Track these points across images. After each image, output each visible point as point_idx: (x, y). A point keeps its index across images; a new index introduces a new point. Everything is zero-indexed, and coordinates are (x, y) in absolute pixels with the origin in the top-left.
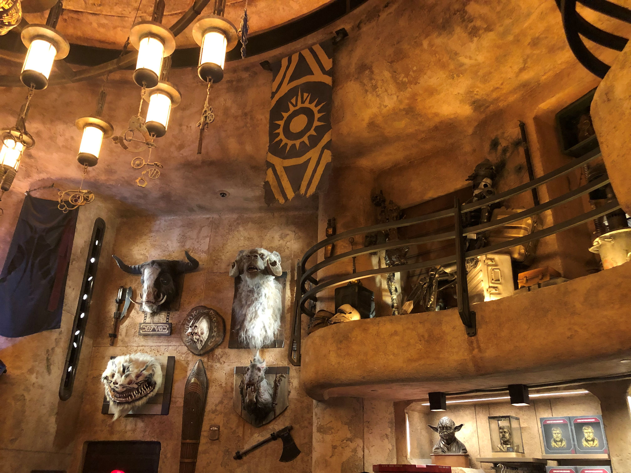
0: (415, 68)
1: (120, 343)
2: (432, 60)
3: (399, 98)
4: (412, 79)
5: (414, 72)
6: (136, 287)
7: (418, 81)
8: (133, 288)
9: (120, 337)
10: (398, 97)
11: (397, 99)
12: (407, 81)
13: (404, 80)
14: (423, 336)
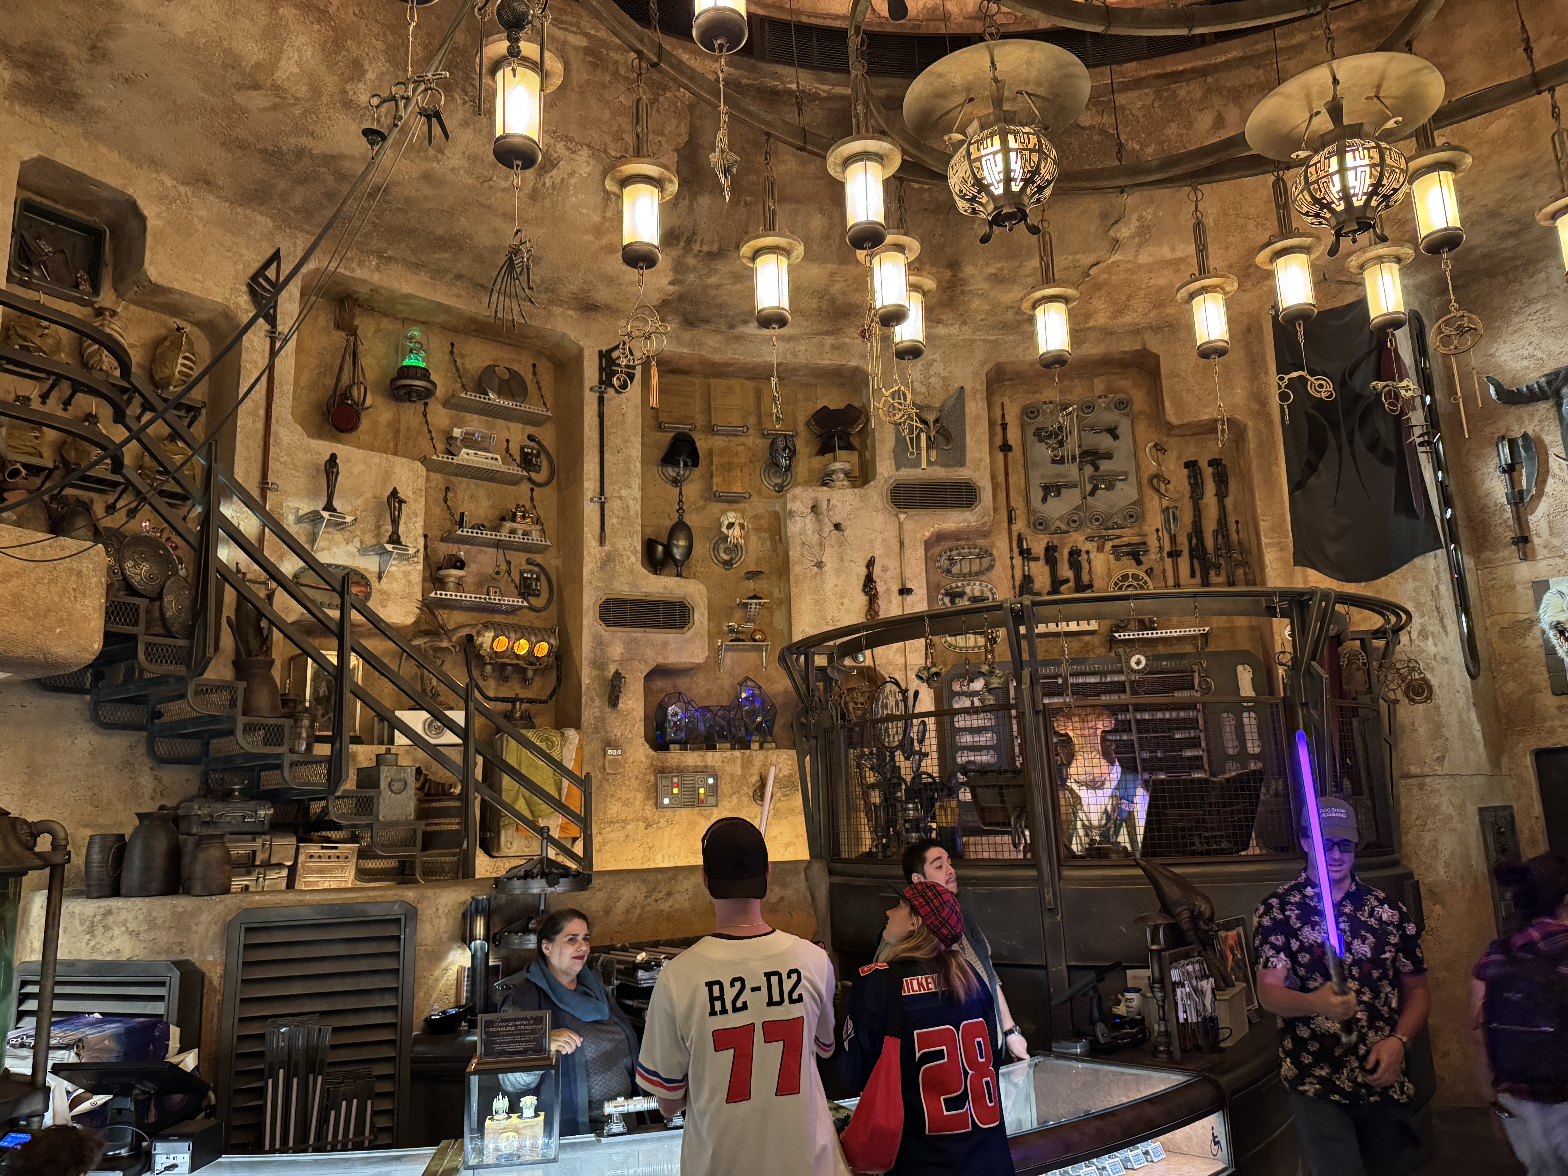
1: (1542, 553)
6: (1537, 429)
8: (1530, 433)
9: (1536, 541)
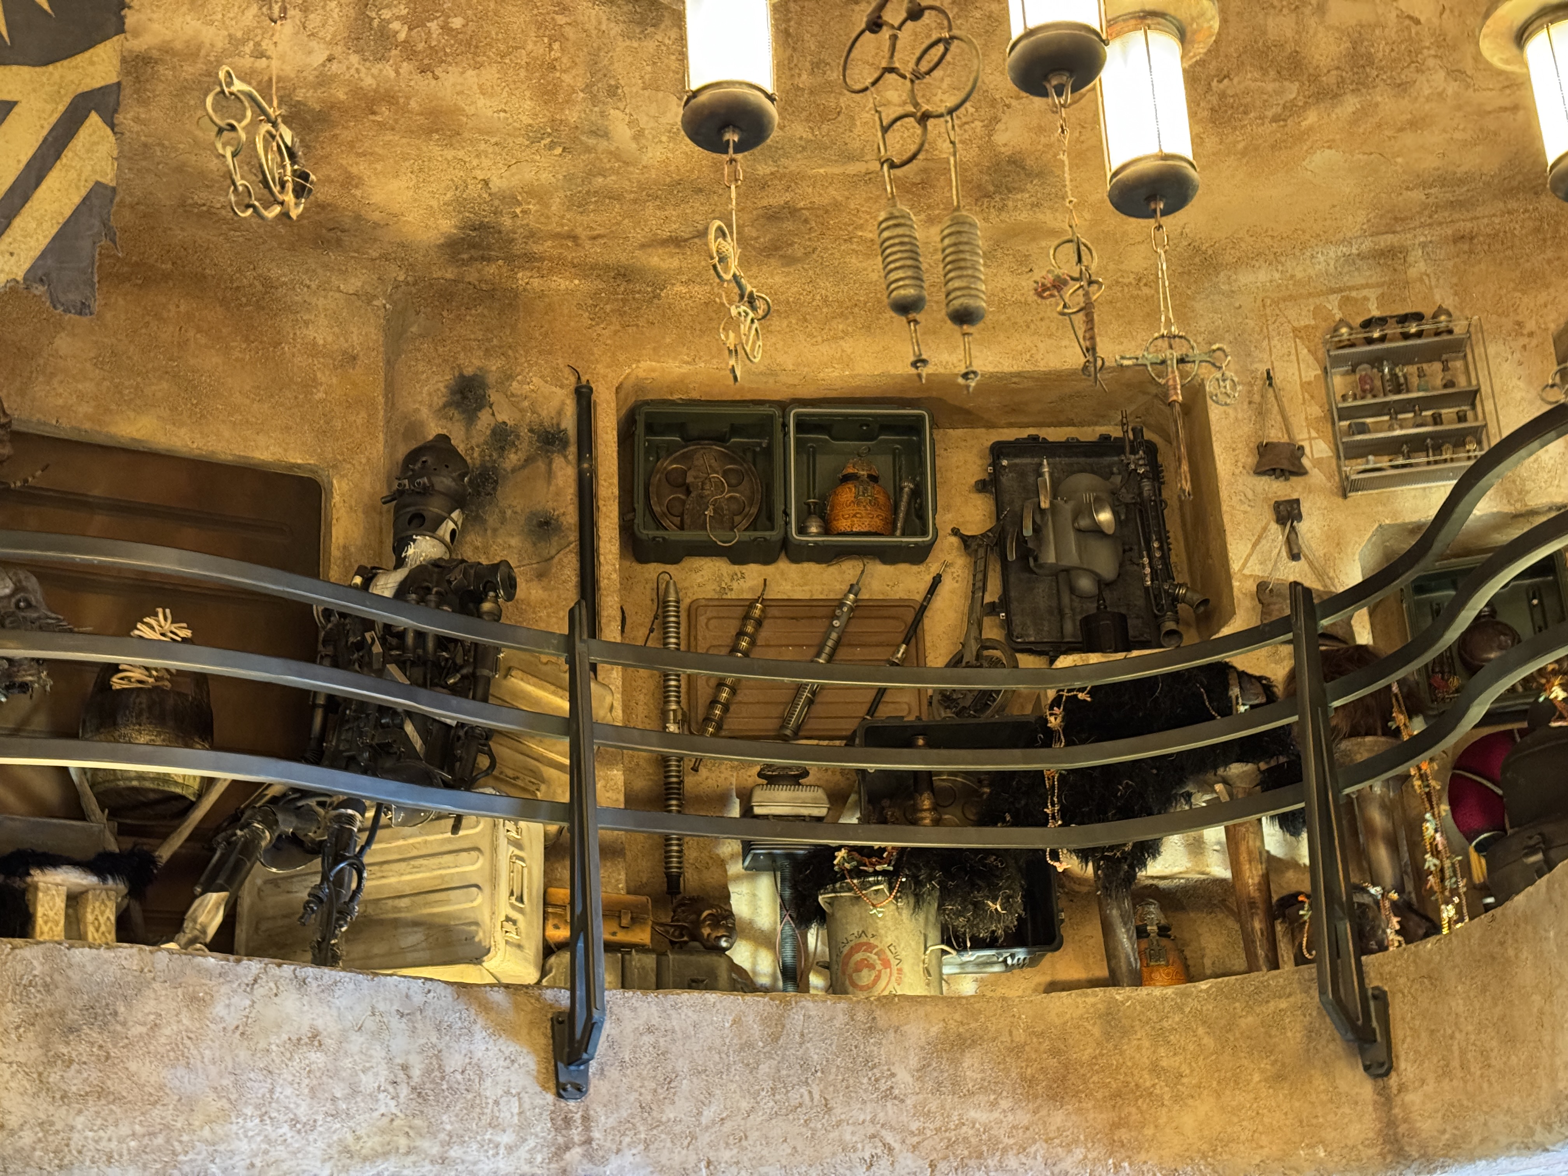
0: (457, 23)
2: (530, 46)
3: (335, 67)
4: (421, 46)
5: (446, 28)
7: (438, 71)
10: (330, 59)
11: (324, 65)
12: (402, 36)
13: (396, 25)
14: (405, 1068)
